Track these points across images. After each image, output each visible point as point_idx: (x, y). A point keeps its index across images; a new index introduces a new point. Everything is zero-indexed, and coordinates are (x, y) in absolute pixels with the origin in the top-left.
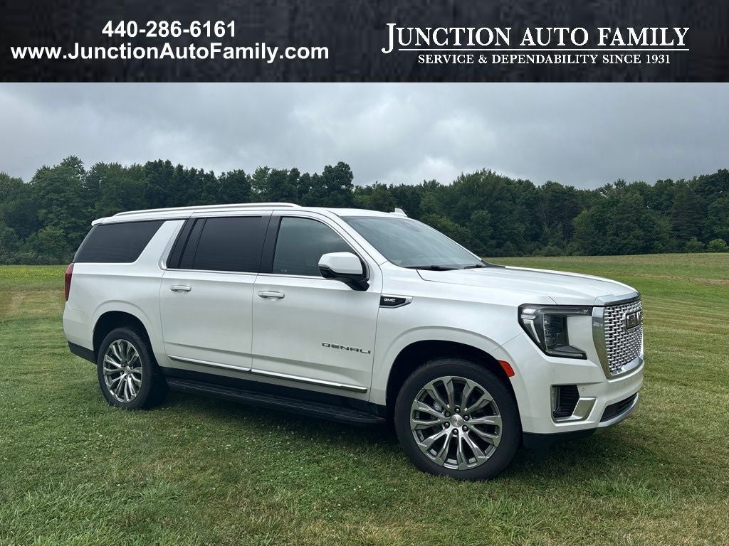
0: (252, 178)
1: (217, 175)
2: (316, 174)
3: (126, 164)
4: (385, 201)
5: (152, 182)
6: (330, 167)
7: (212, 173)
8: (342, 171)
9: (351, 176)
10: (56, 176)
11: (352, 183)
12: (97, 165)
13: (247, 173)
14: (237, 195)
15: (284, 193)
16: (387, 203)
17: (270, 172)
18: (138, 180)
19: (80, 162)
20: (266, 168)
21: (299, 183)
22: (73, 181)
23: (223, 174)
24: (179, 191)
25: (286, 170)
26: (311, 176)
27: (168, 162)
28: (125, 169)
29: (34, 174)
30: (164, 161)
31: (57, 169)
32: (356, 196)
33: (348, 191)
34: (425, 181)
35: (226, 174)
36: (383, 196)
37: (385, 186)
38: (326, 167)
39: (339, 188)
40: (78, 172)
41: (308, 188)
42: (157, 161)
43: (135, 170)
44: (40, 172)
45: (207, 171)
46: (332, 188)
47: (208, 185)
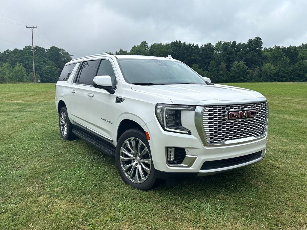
0: (215, 47)
1: (200, 46)
2: (244, 43)
3: (164, 43)
4: (278, 54)
5: (173, 50)
6: (251, 39)
7: (198, 45)
8: (257, 41)
9: (262, 43)
10: (138, 49)
11: (262, 46)
12: (153, 44)
13: (212, 44)
14: (208, 54)
15: (229, 52)
16: (280, 55)
17: (223, 43)
18: (168, 50)
19: (147, 43)
20: (221, 42)
21: (236, 48)
22: (144, 51)
23: (202, 45)
24: (184, 53)
25: (230, 42)
26: (242, 44)
27: (180, 42)
28: (163, 45)
29: (131, 49)
30: (178, 41)
31: (139, 46)
32: (264, 53)
33: (260, 50)
34: (303, 44)
35: (203, 45)
36: (278, 52)
37: (279, 47)
38: (250, 39)
39: (255, 49)
40: (146, 47)
41: (240, 49)
42: (176, 41)
43: (167, 45)
44: (133, 48)
45: (195, 45)
46: (252, 49)
47: (196, 50)
